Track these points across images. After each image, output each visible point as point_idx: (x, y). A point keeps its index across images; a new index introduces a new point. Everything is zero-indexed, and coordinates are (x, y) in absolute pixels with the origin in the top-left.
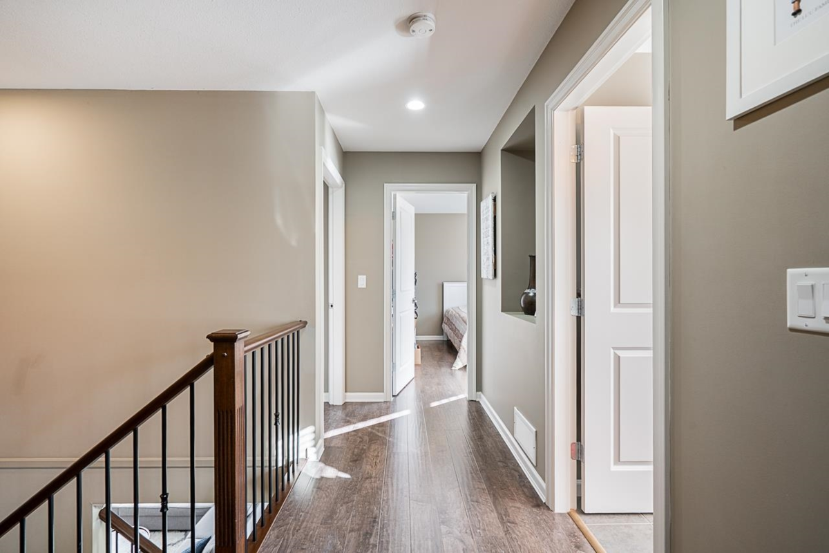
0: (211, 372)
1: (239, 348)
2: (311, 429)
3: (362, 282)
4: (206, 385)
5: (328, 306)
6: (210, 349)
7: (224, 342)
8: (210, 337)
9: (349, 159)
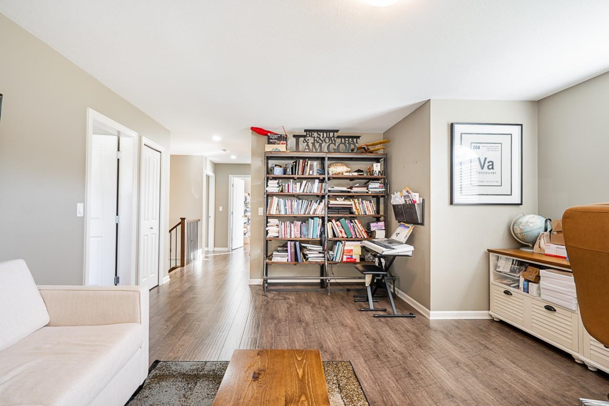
0: (180, 225)
1: (186, 220)
2: (201, 249)
3: (221, 209)
4: (179, 227)
5: (208, 217)
6: (180, 221)
7: (183, 219)
8: (181, 218)
9: (216, 166)
